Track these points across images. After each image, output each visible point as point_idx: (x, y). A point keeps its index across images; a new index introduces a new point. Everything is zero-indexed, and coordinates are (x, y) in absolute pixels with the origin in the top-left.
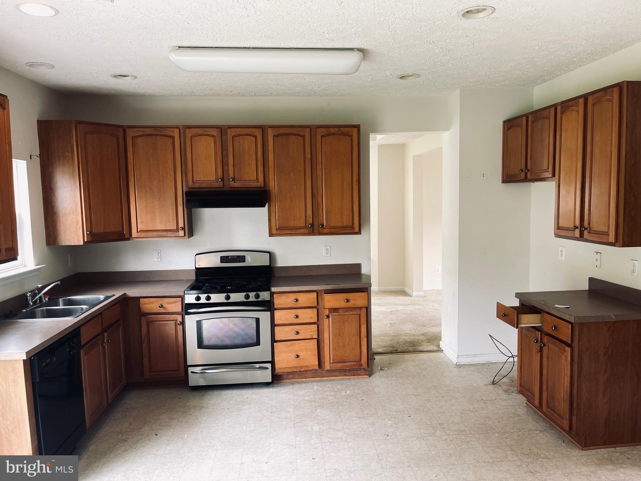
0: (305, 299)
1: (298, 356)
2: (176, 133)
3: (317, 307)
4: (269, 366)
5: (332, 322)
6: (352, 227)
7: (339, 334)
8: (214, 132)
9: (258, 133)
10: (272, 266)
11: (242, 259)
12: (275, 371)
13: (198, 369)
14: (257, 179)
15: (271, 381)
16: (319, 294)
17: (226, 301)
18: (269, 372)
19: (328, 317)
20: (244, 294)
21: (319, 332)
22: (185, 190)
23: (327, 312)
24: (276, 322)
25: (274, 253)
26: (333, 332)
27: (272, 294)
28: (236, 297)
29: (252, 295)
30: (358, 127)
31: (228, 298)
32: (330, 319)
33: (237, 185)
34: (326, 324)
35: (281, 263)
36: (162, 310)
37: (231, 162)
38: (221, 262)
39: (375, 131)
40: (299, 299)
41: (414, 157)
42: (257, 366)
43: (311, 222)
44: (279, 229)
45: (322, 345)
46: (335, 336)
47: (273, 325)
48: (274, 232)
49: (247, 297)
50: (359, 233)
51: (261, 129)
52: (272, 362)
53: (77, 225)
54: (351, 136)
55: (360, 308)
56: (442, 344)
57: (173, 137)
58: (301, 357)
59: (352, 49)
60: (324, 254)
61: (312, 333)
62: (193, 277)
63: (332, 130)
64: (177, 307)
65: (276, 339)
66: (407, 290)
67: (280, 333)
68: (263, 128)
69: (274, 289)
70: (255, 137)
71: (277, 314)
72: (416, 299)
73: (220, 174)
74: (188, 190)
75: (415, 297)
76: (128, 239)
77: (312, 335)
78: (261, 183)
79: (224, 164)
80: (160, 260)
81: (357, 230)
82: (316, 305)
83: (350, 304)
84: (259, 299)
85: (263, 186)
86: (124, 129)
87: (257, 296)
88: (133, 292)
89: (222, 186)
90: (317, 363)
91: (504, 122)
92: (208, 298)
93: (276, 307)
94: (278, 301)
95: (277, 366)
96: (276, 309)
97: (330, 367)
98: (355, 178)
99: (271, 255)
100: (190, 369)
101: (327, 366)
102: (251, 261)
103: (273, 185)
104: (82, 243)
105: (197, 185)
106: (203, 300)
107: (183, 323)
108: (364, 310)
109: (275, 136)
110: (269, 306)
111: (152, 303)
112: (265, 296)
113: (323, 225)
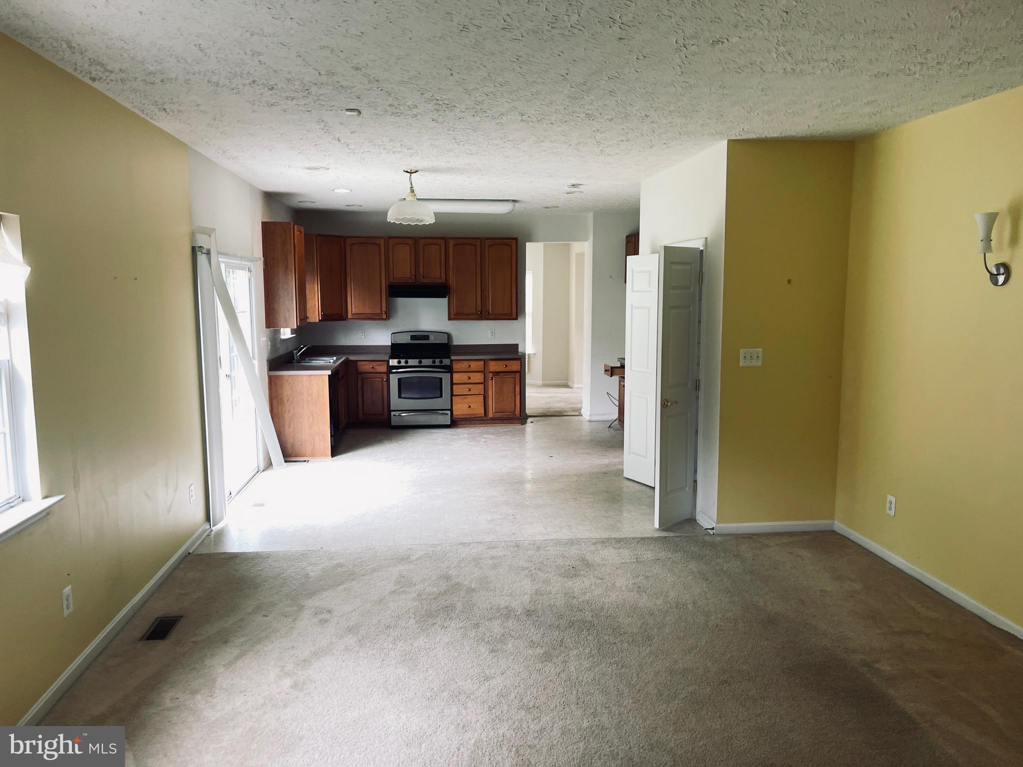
0: (475, 365)
1: (470, 407)
2: (382, 242)
3: (484, 372)
4: (449, 412)
5: (495, 383)
6: (511, 314)
7: (499, 392)
8: (410, 242)
9: (442, 243)
10: (449, 344)
11: (427, 338)
12: (453, 417)
13: (397, 413)
14: (441, 277)
15: (450, 423)
16: (486, 362)
17: (418, 364)
18: (449, 417)
19: (492, 379)
20: (432, 360)
21: (486, 390)
22: (387, 284)
23: (491, 375)
24: (454, 382)
25: (450, 334)
26: (495, 391)
27: (452, 361)
28: (426, 362)
29: (437, 361)
30: (516, 239)
31: (420, 362)
32: (494, 380)
33: (425, 281)
34: (492, 385)
35: (456, 342)
36: (373, 370)
37: (421, 264)
38: (411, 340)
39: (530, 241)
40: (471, 365)
41: (577, 254)
42: (441, 412)
43: (480, 310)
44: (457, 314)
45: (487, 399)
46: (496, 393)
47: (452, 384)
48: (452, 317)
49: (434, 362)
50: (516, 319)
51: (444, 240)
52: (451, 410)
53: (315, 307)
54: (511, 246)
55: (515, 372)
56: (583, 411)
57: (379, 245)
58: (472, 407)
59: (508, 200)
60: (490, 336)
61: (480, 391)
62: (389, 350)
63: (498, 241)
64: (384, 369)
65: (454, 394)
66: (570, 384)
67: (457, 390)
68: (445, 239)
69: (453, 358)
70: (440, 245)
71: (455, 376)
72: (576, 390)
73: (413, 273)
74: (390, 284)
75: (576, 388)
76: (345, 320)
77: (480, 392)
78: (443, 280)
79: (416, 265)
80: (363, 337)
81: (515, 317)
82: (483, 370)
83: (508, 369)
84: (443, 364)
85: (444, 282)
86: (344, 238)
87: (441, 362)
88: (352, 358)
89: (414, 282)
90: (483, 412)
91: (627, 237)
92: (406, 362)
93: (454, 370)
94: (456, 366)
95: (454, 413)
96: (454, 372)
97: (493, 415)
98: (514, 276)
99: (449, 336)
100: (393, 413)
101: (491, 415)
102: (432, 340)
103: (452, 281)
104: (318, 321)
105: (396, 281)
106: (403, 364)
107: (388, 380)
108: (518, 375)
109: (455, 245)
110: (449, 369)
111: (364, 365)
112: (446, 362)
113: (489, 313)
